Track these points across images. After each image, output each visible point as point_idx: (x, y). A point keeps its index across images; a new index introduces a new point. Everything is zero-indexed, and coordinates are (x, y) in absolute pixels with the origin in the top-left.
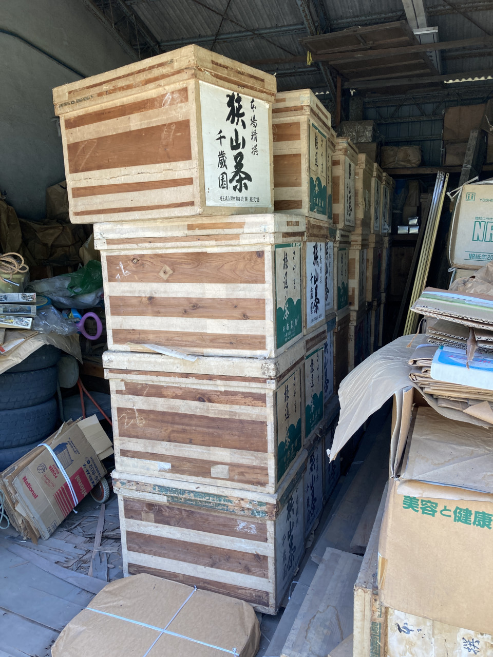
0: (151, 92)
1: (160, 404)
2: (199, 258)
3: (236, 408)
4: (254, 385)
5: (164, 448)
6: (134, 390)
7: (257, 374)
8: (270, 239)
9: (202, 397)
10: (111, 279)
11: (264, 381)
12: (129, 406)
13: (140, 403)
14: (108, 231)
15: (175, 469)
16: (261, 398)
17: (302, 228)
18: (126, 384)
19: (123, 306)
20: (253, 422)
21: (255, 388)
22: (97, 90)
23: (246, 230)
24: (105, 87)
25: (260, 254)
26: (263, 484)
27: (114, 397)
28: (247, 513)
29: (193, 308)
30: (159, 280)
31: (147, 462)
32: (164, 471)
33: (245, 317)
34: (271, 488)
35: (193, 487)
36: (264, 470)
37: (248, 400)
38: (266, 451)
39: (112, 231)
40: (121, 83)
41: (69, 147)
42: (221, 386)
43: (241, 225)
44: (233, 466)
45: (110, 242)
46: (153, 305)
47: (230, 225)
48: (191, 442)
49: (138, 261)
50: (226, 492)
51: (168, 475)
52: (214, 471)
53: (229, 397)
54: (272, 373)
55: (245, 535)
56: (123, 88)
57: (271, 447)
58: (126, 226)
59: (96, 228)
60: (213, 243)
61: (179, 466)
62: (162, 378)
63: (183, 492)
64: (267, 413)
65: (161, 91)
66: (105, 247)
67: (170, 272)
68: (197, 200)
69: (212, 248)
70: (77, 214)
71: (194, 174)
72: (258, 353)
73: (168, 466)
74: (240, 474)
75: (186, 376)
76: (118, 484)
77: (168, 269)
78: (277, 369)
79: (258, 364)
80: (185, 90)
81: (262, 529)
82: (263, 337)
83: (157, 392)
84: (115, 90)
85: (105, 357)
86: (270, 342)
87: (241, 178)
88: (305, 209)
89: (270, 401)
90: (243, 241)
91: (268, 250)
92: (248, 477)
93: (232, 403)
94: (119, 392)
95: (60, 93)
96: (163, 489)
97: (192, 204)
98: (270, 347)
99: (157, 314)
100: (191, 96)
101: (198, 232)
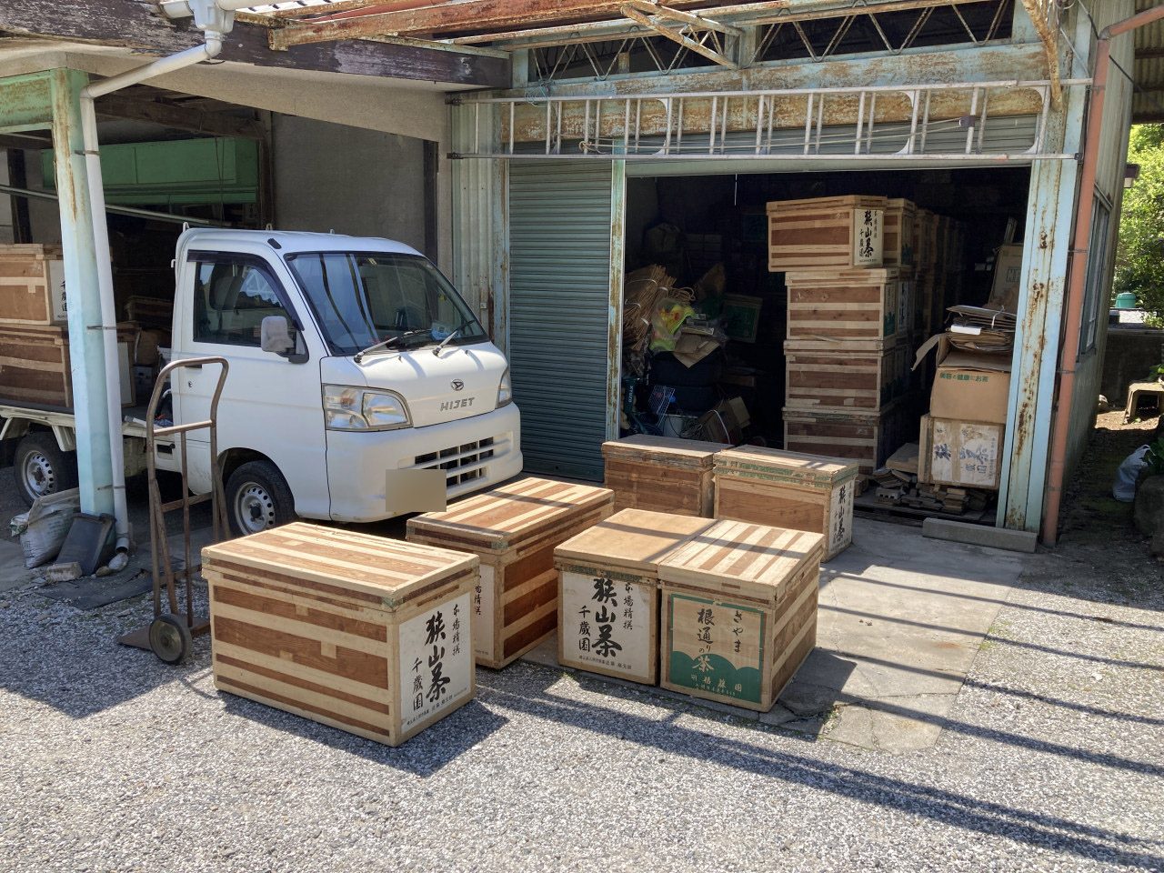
0: (829, 211)
1: (816, 368)
2: (844, 290)
3: (860, 367)
4: (871, 354)
5: (816, 392)
6: (800, 360)
7: (874, 349)
8: (884, 281)
9: (841, 362)
10: (792, 301)
11: (877, 352)
12: (797, 369)
13: (804, 367)
14: (794, 276)
15: (822, 403)
16: (874, 362)
17: (897, 274)
18: (796, 358)
19: (798, 315)
20: (870, 374)
21: (872, 356)
22: (797, 207)
23: (872, 276)
24: (802, 206)
25: (878, 288)
26: (873, 407)
27: (788, 365)
28: (862, 423)
29: (839, 315)
30: (821, 301)
31: (806, 401)
32: (816, 404)
33: (868, 320)
34: (877, 409)
35: (832, 412)
36: (875, 399)
37: (867, 363)
38: (875, 389)
39: (797, 276)
40: (811, 206)
41: (773, 232)
42: (853, 356)
43: (869, 274)
44: (856, 398)
45: (794, 281)
46: (815, 314)
47: (863, 274)
48: (833, 387)
49: (809, 292)
50: (852, 413)
51: (818, 407)
52: (845, 402)
53: (857, 362)
54: (882, 348)
55: (861, 436)
56: (812, 208)
57: (879, 386)
58: (805, 274)
59: (787, 275)
60: (853, 282)
61: (825, 401)
62: (819, 353)
63: (827, 415)
64: (878, 369)
65: (835, 212)
66: (791, 284)
67: (827, 297)
68: (851, 263)
69: (852, 285)
70: (773, 267)
71: (850, 251)
72: (875, 338)
73: (818, 401)
74: (861, 402)
75: (833, 351)
76: (786, 414)
77: (826, 295)
78: (884, 346)
79: (874, 343)
80: (848, 213)
81: (871, 431)
82: (877, 330)
83: (814, 361)
84: (808, 208)
85: (785, 343)
86: (881, 332)
87: (869, 250)
88: (899, 263)
89: (879, 363)
90: (870, 282)
91: (882, 286)
92: (865, 403)
93: (858, 365)
94: (791, 362)
95: (771, 205)
96: (814, 414)
97: (847, 264)
98: (881, 336)
99: (818, 319)
100: (851, 216)
101: (845, 277)
